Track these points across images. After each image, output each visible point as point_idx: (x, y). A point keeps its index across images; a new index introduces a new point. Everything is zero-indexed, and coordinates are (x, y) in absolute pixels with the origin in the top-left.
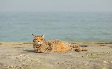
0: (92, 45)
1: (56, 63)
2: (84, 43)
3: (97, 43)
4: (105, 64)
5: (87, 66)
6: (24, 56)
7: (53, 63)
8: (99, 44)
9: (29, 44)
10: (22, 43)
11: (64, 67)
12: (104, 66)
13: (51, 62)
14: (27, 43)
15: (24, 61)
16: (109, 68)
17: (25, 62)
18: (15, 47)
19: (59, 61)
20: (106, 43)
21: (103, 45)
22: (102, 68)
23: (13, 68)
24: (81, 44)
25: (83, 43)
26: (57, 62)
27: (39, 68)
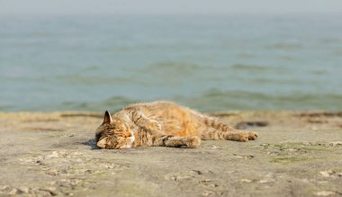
0: (282, 122)
1: (166, 177)
2: (255, 116)
3: (299, 112)
4: (325, 179)
5: (267, 187)
6: (65, 156)
7: (157, 178)
8: (303, 119)
9: (78, 119)
10: (56, 115)
11: (193, 189)
12: (320, 186)
13: (151, 175)
14: (72, 116)
15: (65, 172)
16: (337, 192)
17: (68, 175)
18: (36, 129)
19: (178, 171)
20: (326, 114)
21: (317, 119)
22: (315, 193)
23: (30, 195)
24: (247, 116)
25: (252, 113)
26: (171, 174)
27: (113, 193)
